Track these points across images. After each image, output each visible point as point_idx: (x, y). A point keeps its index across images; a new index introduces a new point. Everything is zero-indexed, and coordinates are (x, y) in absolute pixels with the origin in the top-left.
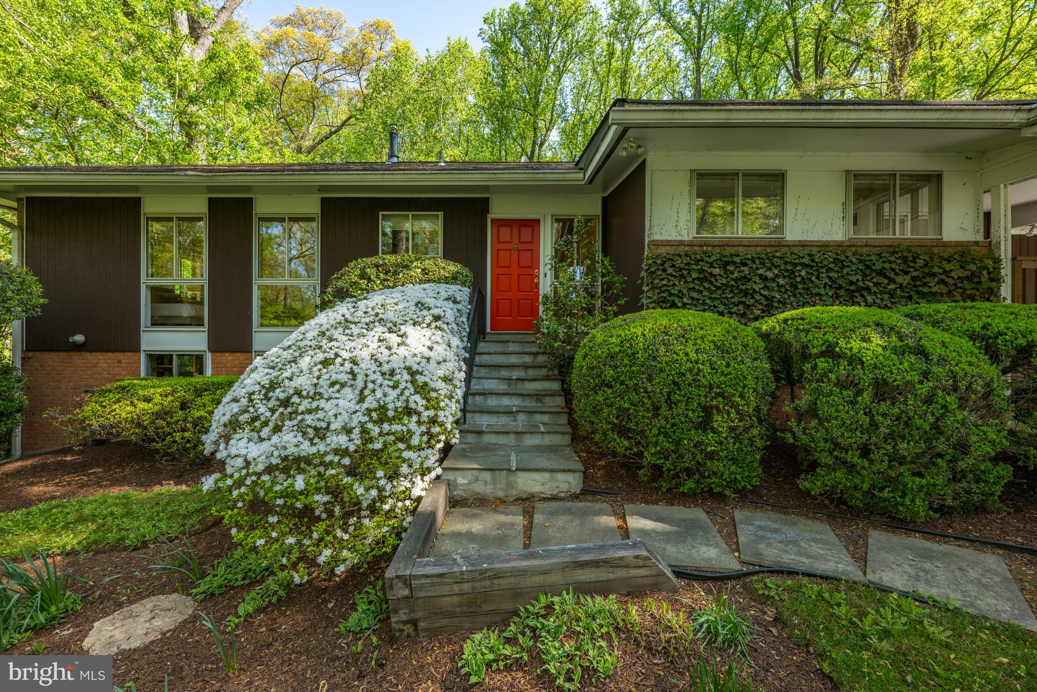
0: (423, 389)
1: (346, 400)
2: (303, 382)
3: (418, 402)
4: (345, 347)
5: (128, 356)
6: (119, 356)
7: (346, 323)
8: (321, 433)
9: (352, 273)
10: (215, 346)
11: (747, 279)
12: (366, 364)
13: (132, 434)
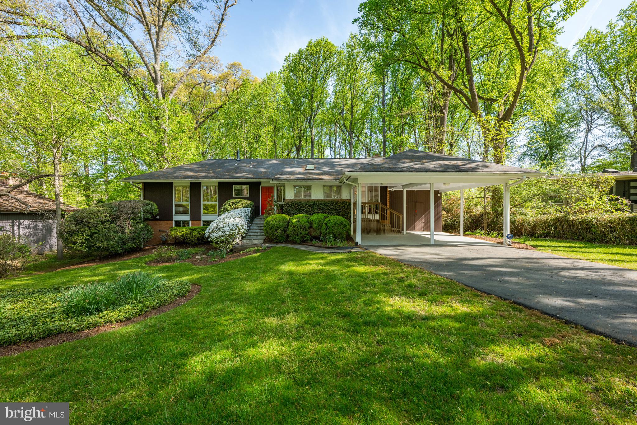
0: (238, 227)
1: (228, 228)
2: (222, 226)
3: (237, 228)
4: (227, 221)
5: (169, 222)
6: (168, 222)
7: (227, 217)
8: (225, 232)
9: (227, 206)
10: (192, 219)
11: (302, 207)
12: (230, 224)
13: (181, 239)
